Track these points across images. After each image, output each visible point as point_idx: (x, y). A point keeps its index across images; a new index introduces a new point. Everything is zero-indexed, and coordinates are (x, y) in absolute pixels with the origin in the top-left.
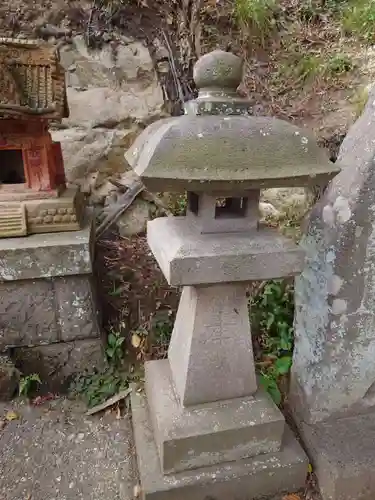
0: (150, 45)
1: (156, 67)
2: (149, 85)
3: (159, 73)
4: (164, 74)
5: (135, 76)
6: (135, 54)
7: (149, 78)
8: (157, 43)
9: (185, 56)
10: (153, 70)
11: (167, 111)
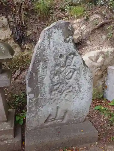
0: (7, 17)
1: (9, 24)
2: (6, 29)
3: (10, 26)
4: (11, 26)
5: (2, 26)
6: (2, 20)
7: (6, 27)
8: (9, 16)
9: (18, 21)
10: (8, 25)
11: (12, 37)
